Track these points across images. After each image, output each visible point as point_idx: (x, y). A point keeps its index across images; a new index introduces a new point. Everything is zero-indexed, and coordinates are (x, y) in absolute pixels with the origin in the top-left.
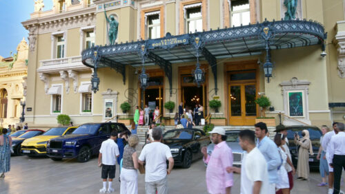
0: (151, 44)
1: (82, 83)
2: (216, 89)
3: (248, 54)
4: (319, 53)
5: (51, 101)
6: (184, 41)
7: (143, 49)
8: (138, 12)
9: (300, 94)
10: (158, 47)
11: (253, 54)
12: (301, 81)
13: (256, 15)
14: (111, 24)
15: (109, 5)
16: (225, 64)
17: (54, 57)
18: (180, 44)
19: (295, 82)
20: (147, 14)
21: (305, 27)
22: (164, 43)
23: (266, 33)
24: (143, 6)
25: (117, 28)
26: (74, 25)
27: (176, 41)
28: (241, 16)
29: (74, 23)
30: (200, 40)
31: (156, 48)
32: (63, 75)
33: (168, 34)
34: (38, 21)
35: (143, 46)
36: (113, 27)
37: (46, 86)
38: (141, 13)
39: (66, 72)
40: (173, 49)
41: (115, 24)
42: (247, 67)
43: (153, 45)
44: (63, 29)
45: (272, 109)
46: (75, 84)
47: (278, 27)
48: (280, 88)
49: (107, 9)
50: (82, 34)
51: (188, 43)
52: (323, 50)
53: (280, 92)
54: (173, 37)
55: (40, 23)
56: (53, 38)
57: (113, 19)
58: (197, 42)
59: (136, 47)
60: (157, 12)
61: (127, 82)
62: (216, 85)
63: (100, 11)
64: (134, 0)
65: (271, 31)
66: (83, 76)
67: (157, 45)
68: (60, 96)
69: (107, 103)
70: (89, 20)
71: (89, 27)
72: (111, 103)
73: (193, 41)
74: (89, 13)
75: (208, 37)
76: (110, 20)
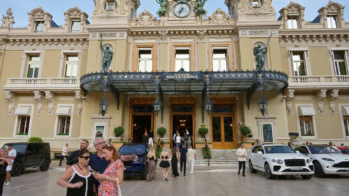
0: (165, 76)
1: (59, 105)
2: (203, 119)
3: (230, 92)
5: (16, 124)
6: (196, 77)
7: (157, 80)
8: (131, 45)
9: (269, 125)
10: (172, 79)
11: (233, 92)
12: (271, 115)
14: (105, 53)
15: (105, 35)
17: (24, 76)
18: (192, 79)
19: (266, 116)
20: (140, 49)
21: (270, 76)
22: (178, 77)
23: (260, 78)
24: (136, 41)
25: (112, 57)
26: (54, 47)
27: (189, 76)
28: (220, 62)
29: (54, 45)
30: (210, 78)
31: (170, 80)
32: (37, 96)
33: (182, 69)
34: (8, 36)
35: (157, 76)
36: (108, 56)
37: (11, 106)
38: (133, 47)
39: (43, 93)
40: (186, 82)
41: (110, 53)
42: (227, 102)
43: (168, 77)
44: (39, 49)
45: (251, 136)
46: (51, 106)
47: (268, 75)
48: (256, 120)
49: (103, 38)
50: (63, 57)
51: (200, 78)
52: (284, 94)
53: (256, 124)
54: (186, 72)
55: (11, 39)
56: (24, 56)
57: (108, 48)
58: (207, 79)
59: (149, 76)
60: (150, 49)
61: (121, 108)
62: (203, 115)
63: (94, 39)
64: (128, 35)
65: (263, 77)
66: (61, 99)
67: (171, 77)
68: (29, 118)
69: (97, 127)
70: (73, 45)
71: (72, 51)
72: (103, 127)
73: (204, 78)
74: (75, 38)
75: (215, 76)
76: (105, 48)
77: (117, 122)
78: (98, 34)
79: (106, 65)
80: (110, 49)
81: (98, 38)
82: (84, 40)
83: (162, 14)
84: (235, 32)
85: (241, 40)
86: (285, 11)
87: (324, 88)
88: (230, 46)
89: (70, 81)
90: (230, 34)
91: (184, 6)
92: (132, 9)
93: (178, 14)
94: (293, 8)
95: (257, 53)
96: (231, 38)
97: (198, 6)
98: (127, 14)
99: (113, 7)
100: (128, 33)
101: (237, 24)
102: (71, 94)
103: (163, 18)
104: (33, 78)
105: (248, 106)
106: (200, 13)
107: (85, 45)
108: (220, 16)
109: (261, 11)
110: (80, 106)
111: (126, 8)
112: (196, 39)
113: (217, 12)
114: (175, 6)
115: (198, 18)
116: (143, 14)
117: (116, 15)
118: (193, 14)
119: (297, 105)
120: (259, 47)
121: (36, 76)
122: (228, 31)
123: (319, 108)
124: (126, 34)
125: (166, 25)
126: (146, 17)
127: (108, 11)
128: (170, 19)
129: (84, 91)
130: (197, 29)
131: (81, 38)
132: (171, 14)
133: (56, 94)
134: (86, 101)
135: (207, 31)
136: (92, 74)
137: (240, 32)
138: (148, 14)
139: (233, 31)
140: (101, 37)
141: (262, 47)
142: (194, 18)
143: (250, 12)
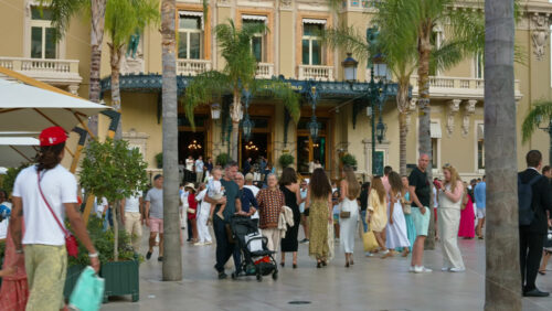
2: (285, 140)
6: (300, 88)
7: (247, 90)
9: (381, 153)
13: (333, 51)
22: (276, 87)
30: (317, 90)
33: (282, 77)
43: (262, 87)
47: (390, 90)
48: (363, 145)
51: (304, 90)
53: (362, 150)
54: (286, 81)
58: (314, 92)
60: (200, 14)
62: (285, 135)
65: (384, 92)
67: (266, 87)
73: (310, 89)
75: (324, 87)
85: (349, 14)
87: (457, 98)
88: (330, 20)
95: (373, 38)
96: (334, 6)
105: (354, 124)
120: (376, 29)
123: (447, 126)
141: (380, 30)
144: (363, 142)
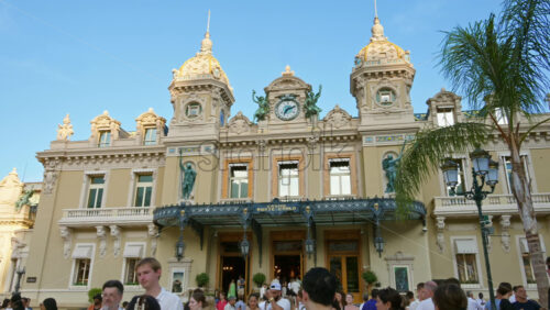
0: (255, 208)
1: (127, 244)
3: (351, 223)
4: (420, 228)
5: (73, 271)
6: (294, 208)
7: (246, 213)
8: (221, 161)
9: (405, 269)
10: (264, 213)
11: (356, 223)
12: (408, 255)
13: (357, 181)
14: (186, 174)
15: (186, 150)
16: (325, 231)
17: (84, 207)
18: (289, 212)
19: (399, 256)
20: (232, 165)
22: (272, 209)
23: (377, 208)
24: (228, 155)
26: (122, 164)
27: (285, 208)
28: (340, 179)
29: (122, 162)
30: (311, 209)
31: (261, 213)
32: (100, 231)
33: (276, 199)
34: (65, 153)
35: (245, 209)
36: (189, 177)
37: (67, 246)
38: (224, 163)
39: (107, 228)
41: (192, 173)
42: (349, 237)
43: (258, 210)
44: (104, 169)
45: (378, 285)
46: (117, 245)
47: (387, 204)
48: (386, 263)
49: (184, 154)
50: (133, 177)
51: (298, 210)
52: (424, 225)
53: (385, 267)
54: (281, 203)
55: (69, 157)
56: (85, 178)
57: (190, 168)
58: (308, 211)
59: (236, 209)
60: (245, 165)
61: (205, 248)
63: (172, 155)
64: (216, 148)
65: (380, 206)
66: (130, 235)
67: (262, 210)
68: (89, 261)
69: (175, 274)
70: (146, 162)
71: (145, 170)
72: (182, 274)
73: (304, 209)
74: (148, 153)
75: (319, 207)
76: (186, 168)
77: (201, 267)
78: (177, 148)
79: (186, 190)
80: (193, 167)
81: (177, 154)
82: (161, 154)
83: (261, 117)
84: (357, 138)
85: (365, 150)
86: (433, 103)
88: (353, 157)
89: (142, 212)
90: (352, 141)
91: (291, 104)
92: (223, 110)
93: (282, 115)
94: (445, 98)
95: (388, 166)
96: (354, 146)
97: (309, 103)
98: (214, 120)
99: (197, 110)
100: (215, 145)
101: (360, 129)
102: (143, 228)
103: (261, 123)
104: (95, 208)
105: (375, 243)
106: (311, 113)
107: (162, 160)
108: (338, 116)
109: (393, 108)
110: (154, 244)
111: (213, 112)
112: (306, 149)
113: (334, 111)
114: (278, 105)
115: (308, 120)
116: (236, 118)
117: (200, 122)
118: (302, 114)
119: (452, 238)
120: (391, 158)
121: (99, 206)
122: (349, 137)
124: (212, 147)
125: (266, 132)
126: (240, 122)
127: (190, 117)
128: (272, 122)
129: (159, 226)
130: (307, 137)
131: (157, 152)
132: (273, 116)
133: (124, 229)
134: (161, 239)
135: (321, 138)
136: (167, 208)
137: (364, 138)
138: (242, 117)
139: (355, 136)
140: (181, 152)
141: (395, 158)
142: (303, 120)
143: (377, 110)
144: (386, 259)
